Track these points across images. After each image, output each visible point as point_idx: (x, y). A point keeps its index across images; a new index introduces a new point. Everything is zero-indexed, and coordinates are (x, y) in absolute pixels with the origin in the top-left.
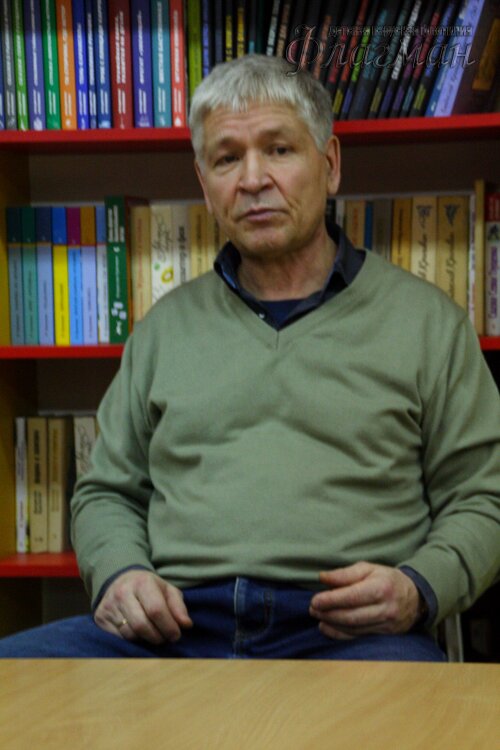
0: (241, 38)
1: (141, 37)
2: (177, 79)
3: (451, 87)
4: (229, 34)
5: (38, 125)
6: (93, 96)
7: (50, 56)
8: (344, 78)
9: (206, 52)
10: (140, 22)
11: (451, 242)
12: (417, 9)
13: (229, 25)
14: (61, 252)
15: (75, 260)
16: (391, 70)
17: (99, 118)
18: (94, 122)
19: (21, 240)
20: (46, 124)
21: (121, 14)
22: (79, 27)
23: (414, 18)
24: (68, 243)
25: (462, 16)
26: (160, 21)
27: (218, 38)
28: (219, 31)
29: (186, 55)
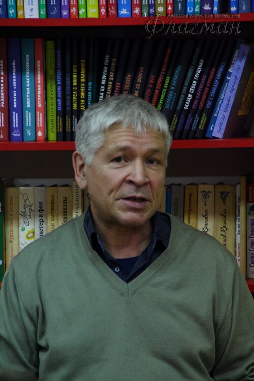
0: (83, 80)
1: (14, 77)
2: (39, 105)
3: (224, 116)
4: (75, 76)
9: (59, 88)
10: (14, 67)
12: (200, 65)
13: (75, 71)
16: (184, 103)
21: (1, 62)
23: (199, 71)
25: (230, 70)
26: (28, 66)
27: (68, 79)
28: (68, 75)
29: (45, 88)
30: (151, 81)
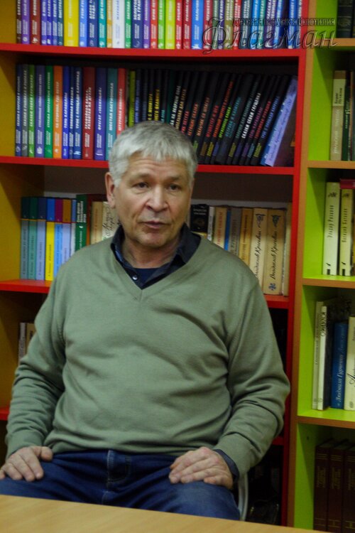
0: (157, 108)
1: (100, 103)
2: (120, 129)
3: (275, 146)
4: (151, 104)
5: (40, 151)
6: (71, 135)
7: (49, 111)
8: (215, 136)
9: (137, 114)
10: (100, 94)
11: (275, 237)
12: (258, 98)
13: (151, 99)
14: (51, 225)
15: (58, 231)
16: (242, 133)
17: (74, 149)
18: (71, 151)
19: (29, 217)
20: (44, 151)
21: (90, 88)
22: (66, 94)
23: (256, 103)
24: (55, 221)
25: (284, 104)
26: (112, 94)
27: (145, 106)
28: (145, 102)
29: (127, 114)
30: (215, 111)
